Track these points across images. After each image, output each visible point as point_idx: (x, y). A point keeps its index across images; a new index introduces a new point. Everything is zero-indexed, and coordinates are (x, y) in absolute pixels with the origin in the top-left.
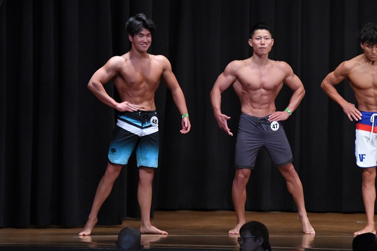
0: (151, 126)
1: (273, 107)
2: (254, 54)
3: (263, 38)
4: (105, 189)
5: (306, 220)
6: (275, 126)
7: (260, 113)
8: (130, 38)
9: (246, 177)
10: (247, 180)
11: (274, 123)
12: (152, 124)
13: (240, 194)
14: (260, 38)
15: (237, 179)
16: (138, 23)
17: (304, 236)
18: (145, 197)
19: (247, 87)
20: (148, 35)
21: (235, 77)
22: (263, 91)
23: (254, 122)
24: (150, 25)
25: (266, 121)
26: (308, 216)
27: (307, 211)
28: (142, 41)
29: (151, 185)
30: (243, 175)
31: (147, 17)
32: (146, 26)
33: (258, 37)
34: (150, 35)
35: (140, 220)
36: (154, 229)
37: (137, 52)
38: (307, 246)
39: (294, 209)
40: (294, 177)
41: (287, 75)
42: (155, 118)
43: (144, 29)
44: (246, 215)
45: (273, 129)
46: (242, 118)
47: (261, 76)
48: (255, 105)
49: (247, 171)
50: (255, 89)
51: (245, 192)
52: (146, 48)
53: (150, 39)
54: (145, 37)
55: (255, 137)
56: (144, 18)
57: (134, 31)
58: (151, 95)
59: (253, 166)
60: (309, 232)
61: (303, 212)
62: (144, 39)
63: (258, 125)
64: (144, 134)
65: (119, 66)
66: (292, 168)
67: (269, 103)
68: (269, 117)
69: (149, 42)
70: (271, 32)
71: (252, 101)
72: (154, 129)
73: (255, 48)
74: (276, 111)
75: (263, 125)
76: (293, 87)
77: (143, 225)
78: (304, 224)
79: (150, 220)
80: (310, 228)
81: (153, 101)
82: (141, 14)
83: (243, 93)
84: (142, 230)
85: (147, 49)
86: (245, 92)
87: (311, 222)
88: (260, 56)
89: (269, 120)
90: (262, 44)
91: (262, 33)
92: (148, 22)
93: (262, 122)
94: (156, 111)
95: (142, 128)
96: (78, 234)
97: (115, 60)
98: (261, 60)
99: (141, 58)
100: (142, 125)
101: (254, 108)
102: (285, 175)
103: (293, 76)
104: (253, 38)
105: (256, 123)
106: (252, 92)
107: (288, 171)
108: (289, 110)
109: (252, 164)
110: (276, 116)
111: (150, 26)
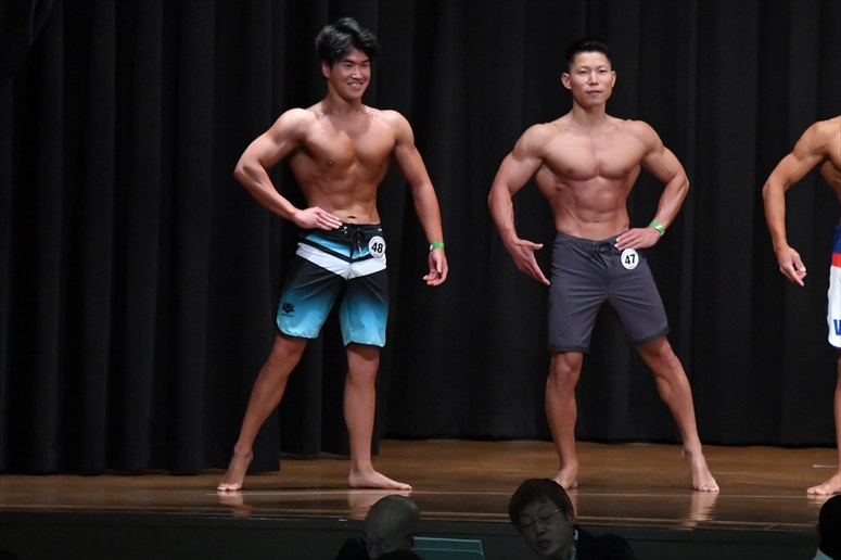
0: (369, 257)
1: (623, 218)
2: (576, 106)
3: (593, 70)
4: (268, 391)
5: (699, 460)
6: (630, 259)
7: (597, 231)
8: (325, 69)
9: (573, 369)
10: (576, 376)
11: (628, 252)
12: (372, 252)
13: (563, 406)
14: (587, 71)
15: (556, 375)
16: (342, 37)
17: (695, 496)
18: (361, 408)
19: (566, 175)
20: (363, 65)
21: (540, 161)
22: (601, 180)
23: (584, 250)
24: (368, 42)
25: (609, 248)
26: (704, 452)
27: (703, 442)
28: (351, 76)
29: (373, 385)
30: (567, 366)
31: (362, 25)
32: (359, 44)
33: (583, 70)
34: (368, 63)
35: (349, 459)
36: (379, 478)
37: (339, 100)
38: (701, 518)
39: (675, 438)
40: (671, 368)
41: (649, 150)
42: (378, 240)
43: (355, 51)
44: (578, 451)
45: (627, 266)
46: (559, 243)
47: (594, 149)
48: (588, 214)
49: (575, 357)
50: (585, 178)
51: (573, 402)
52: (358, 92)
53: (367, 72)
54: (357, 67)
55: (586, 284)
56: (354, 26)
57: (333, 55)
58: (369, 190)
59: (587, 345)
60: (706, 489)
61: (694, 443)
62: (355, 72)
63: (593, 256)
64: (354, 273)
65: (301, 129)
66: (666, 347)
67: (614, 208)
68: (618, 240)
69: (366, 79)
70: (610, 56)
71: (580, 205)
72: (376, 264)
73: (576, 93)
74: (631, 227)
75: (604, 257)
76: (662, 174)
77: (357, 470)
78: (696, 470)
79: (372, 460)
80: (707, 479)
81: (372, 204)
82: (347, 19)
83: (558, 189)
84: (353, 479)
85: (360, 93)
86: (562, 186)
87: (711, 466)
88: (588, 108)
89: (616, 246)
90: (592, 84)
91: (592, 59)
92: (362, 35)
93: (602, 249)
94: (381, 225)
95: (351, 261)
96: (215, 488)
97: (293, 117)
98: (591, 116)
99: (348, 111)
100: (351, 255)
101: (585, 221)
102: (654, 364)
103: (662, 152)
104: (573, 71)
105: (588, 252)
106: (578, 184)
107: (657, 354)
108: (659, 225)
109: (584, 342)
110: (632, 238)
111: (368, 45)
